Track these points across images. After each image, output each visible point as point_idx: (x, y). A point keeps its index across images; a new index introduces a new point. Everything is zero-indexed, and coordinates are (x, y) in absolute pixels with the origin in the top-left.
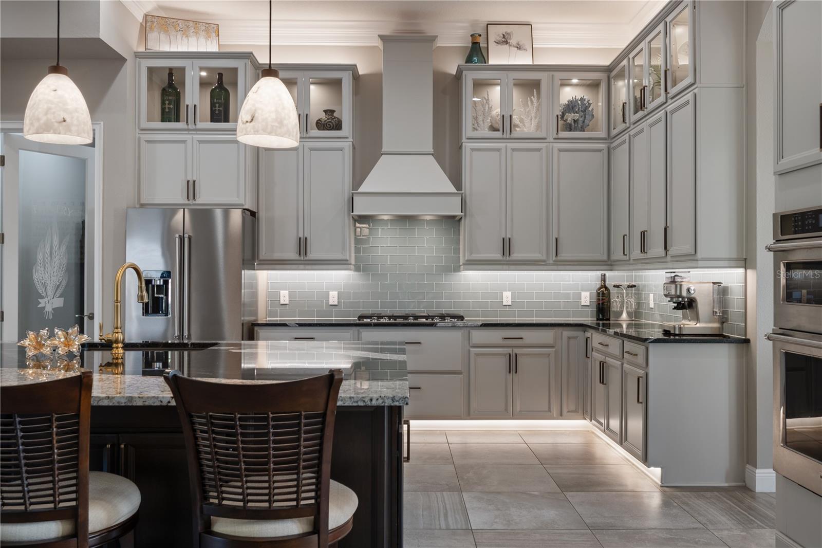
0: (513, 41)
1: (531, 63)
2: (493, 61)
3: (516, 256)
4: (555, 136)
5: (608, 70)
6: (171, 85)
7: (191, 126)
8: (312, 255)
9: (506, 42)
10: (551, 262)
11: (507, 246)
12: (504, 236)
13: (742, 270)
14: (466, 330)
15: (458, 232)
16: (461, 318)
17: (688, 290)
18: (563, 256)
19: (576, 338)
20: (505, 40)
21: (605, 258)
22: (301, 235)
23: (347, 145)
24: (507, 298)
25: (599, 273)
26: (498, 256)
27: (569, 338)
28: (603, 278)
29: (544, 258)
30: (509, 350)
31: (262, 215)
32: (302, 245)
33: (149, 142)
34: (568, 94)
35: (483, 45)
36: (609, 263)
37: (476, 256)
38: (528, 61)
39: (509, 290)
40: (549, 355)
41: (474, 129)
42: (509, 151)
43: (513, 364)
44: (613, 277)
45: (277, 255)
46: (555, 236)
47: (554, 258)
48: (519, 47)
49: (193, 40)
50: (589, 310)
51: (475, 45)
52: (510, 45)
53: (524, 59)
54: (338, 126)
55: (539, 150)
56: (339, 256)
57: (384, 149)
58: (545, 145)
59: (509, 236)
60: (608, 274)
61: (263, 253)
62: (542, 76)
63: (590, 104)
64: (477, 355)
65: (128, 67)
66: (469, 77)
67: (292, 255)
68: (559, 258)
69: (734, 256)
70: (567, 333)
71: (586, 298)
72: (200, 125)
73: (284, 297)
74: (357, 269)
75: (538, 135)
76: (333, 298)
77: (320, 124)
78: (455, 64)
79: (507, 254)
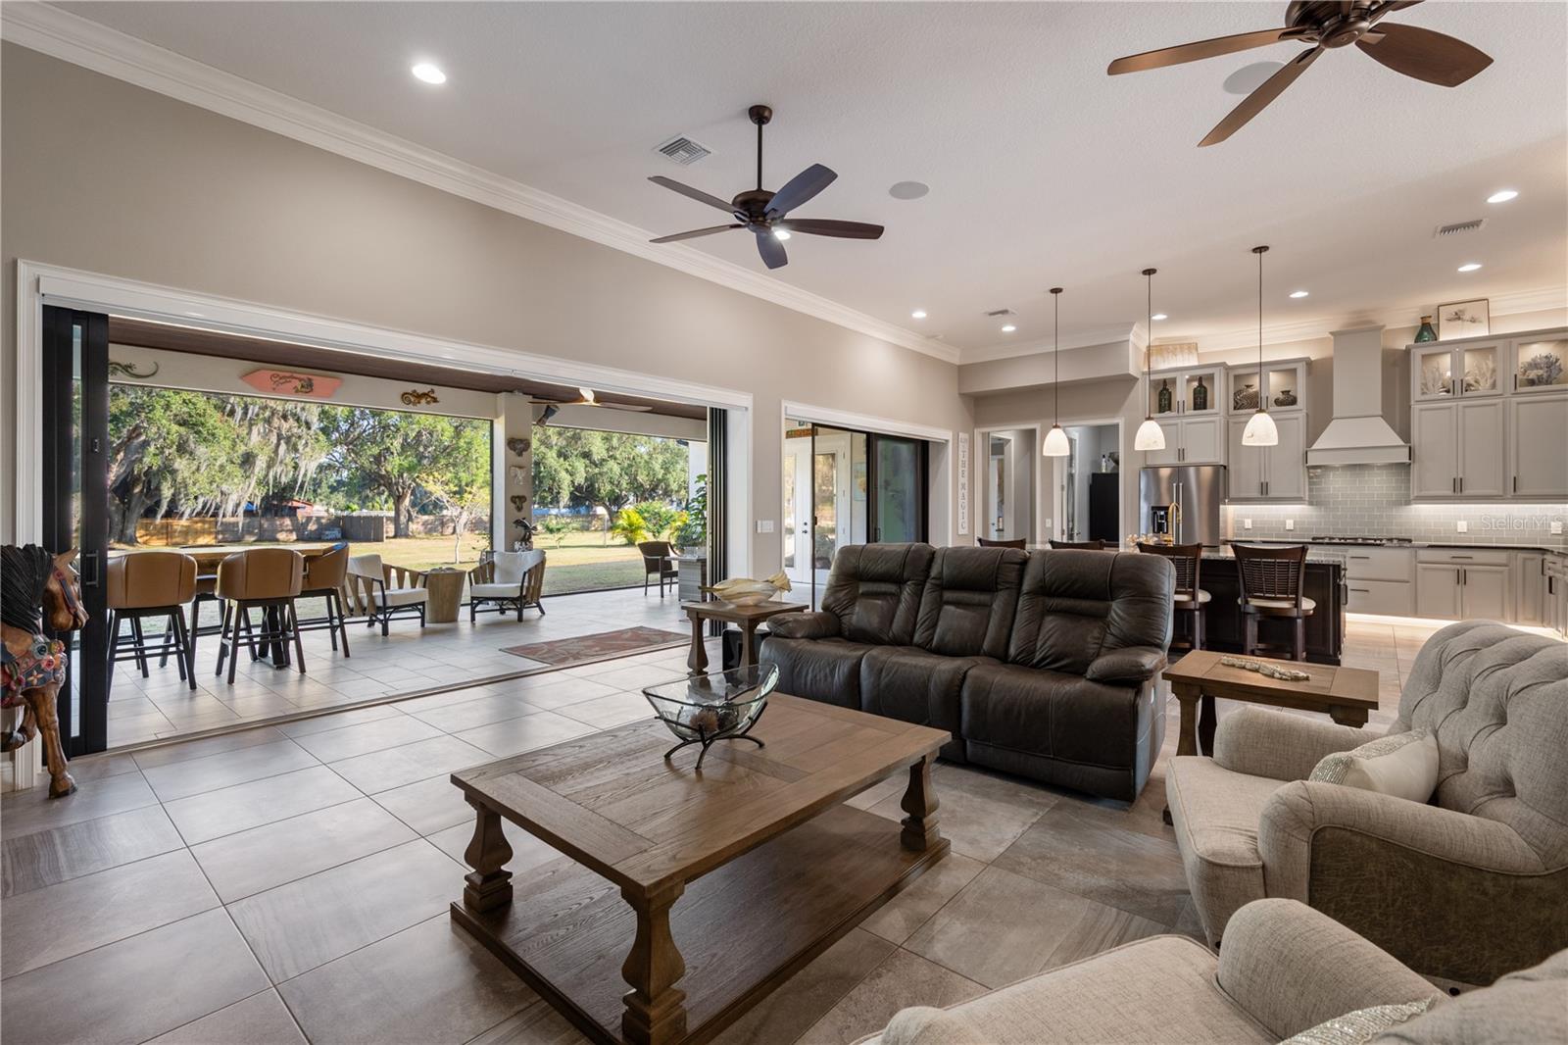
0: (1467, 316)
1: (1487, 334)
2: (1442, 338)
3: (1466, 492)
4: (1513, 392)
6: (1165, 389)
7: (1181, 414)
8: (1272, 494)
9: (1459, 318)
10: (1509, 496)
11: (1458, 484)
12: (1455, 476)
14: (1413, 550)
15: (1408, 476)
16: (1410, 541)
18: (1521, 492)
19: (1533, 559)
20: (1458, 317)
22: (1263, 480)
23: (1302, 416)
24: (1462, 526)
26: (1450, 493)
27: (1525, 559)
29: (1501, 493)
30: (1458, 567)
31: (1232, 468)
32: (1264, 488)
34: (1532, 353)
35: (1433, 324)
37: (1423, 493)
38: (1484, 333)
39: (1465, 520)
40: (1501, 572)
41: (1423, 393)
42: (1460, 408)
43: (1461, 578)
45: (1243, 495)
46: (1513, 474)
47: (1512, 494)
48: (1473, 321)
49: (1179, 357)
50: (1559, 537)
51: (1426, 325)
52: (1463, 320)
53: (1479, 332)
54: (1294, 401)
55: (1495, 405)
56: (1295, 495)
57: (1335, 415)
58: (1501, 400)
59: (1460, 476)
61: (1233, 494)
62: (1498, 344)
63: (1557, 360)
64: (1425, 569)
65: (1139, 384)
66: (1417, 354)
67: (1256, 494)
68: (1518, 493)
70: (1521, 555)
71: (1556, 528)
72: (1187, 413)
73: (1248, 524)
74: (1311, 503)
75: (1493, 392)
76: (1290, 524)
77: (1278, 402)
78: (1404, 342)
79: (1459, 491)
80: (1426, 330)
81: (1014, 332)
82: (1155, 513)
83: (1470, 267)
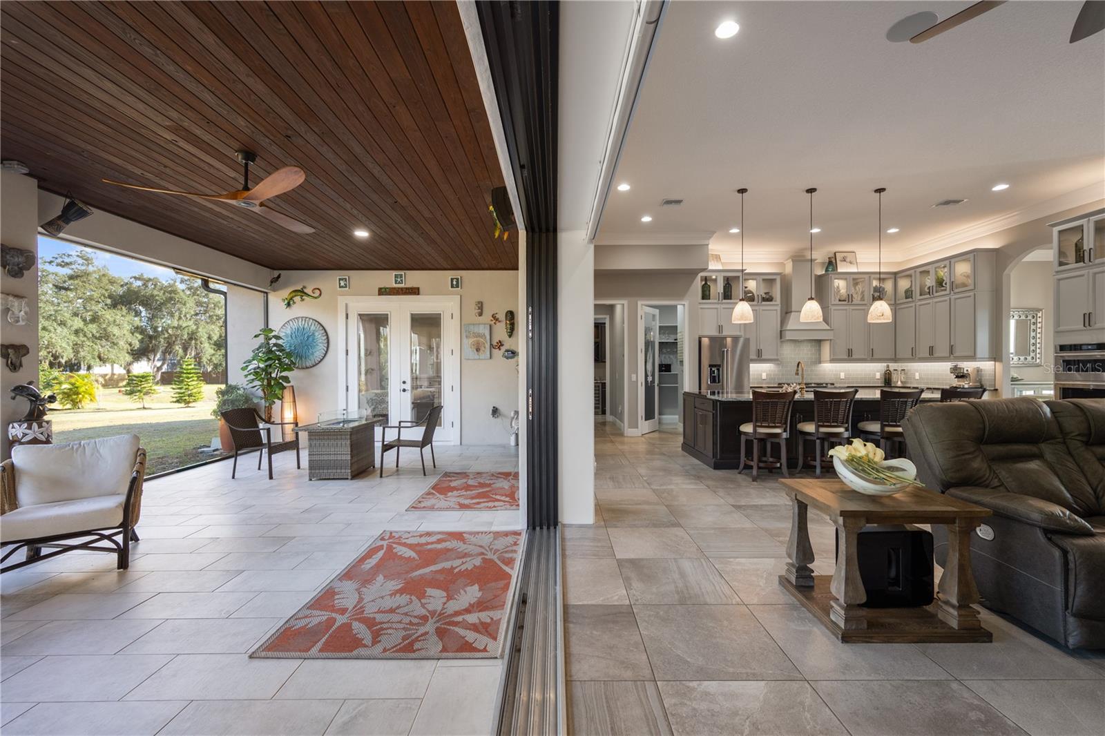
0: (848, 260)
1: (857, 271)
2: (840, 269)
3: (853, 356)
5: (895, 274)
6: (706, 283)
7: (714, 301)
8: (764, 357)
9: (845, 261)
10: (869, 359)
11: (850, 352)
12: (848, 348)
13: (993, 363)
15: (820, 346)
17: (967, 370)
18: (875, 357)
20: (844, 260)
21: (893, 357)
22: (758, 348)
23: (779, 308)
24: (842, 376)
25: (886, 364)
26: (845, 357)
28: (888, 366)
29: (866, 358)
32: (760, 353)
33: (701, 308)
34: (875, 283)
35: (834, 261)
36: (895, 360)
37: (836, 357)
38: (855, 270)
39: (843, 372)
41: (834, 300)
42: (851, 310)
44: (893, 366)
46: (872, 348)
47: (871, 358)
48: (851, 263)
50: (879, 381)
51: (830, 263)
52: (847, 262)
53: (853, 269)
54: (772, 299)
55: (864, 309)
56: (775, 357)
57: (793, 309)
58: (867, 307)
59: (851, 348)
60: (890, 364)
62: (862, 277)
66: (828, 278)
67: (756, 357)
68: (873, 358)
69: (988, 357)
71: (878, 376)
72: (723, 301)
75: (863, 303)
76: (764, 376)
77: (764, 300)
78: (820, 271)
79: (850, 356)
80: (831, 264)
81: (650, 222)
82: (711, 369)
83: (893, 231)
